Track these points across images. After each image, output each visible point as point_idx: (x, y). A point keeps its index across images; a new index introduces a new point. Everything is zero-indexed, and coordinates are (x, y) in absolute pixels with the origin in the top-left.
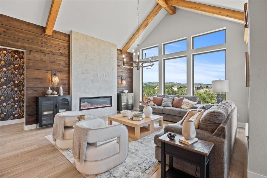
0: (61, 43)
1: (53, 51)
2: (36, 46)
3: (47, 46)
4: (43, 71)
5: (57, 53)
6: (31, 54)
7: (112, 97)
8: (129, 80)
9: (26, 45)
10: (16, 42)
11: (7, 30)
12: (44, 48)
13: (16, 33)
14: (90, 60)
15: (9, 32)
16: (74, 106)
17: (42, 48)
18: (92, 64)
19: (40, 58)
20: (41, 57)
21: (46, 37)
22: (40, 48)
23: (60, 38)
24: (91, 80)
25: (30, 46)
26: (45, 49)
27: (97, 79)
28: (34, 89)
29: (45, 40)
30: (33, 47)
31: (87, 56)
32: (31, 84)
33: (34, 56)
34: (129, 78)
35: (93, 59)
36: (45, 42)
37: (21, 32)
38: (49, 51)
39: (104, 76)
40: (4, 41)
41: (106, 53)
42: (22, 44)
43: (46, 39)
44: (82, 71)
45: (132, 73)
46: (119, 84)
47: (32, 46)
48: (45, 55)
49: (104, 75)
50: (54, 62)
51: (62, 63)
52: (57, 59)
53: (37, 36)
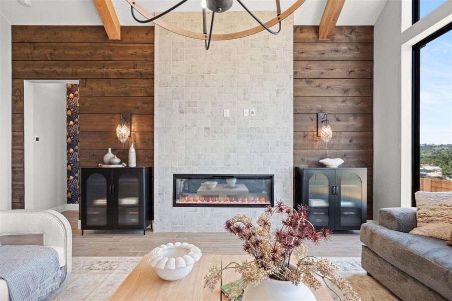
0: (138, 51)
1: (124, 71)
2: (94, 69)
3: (112, 64)
4: (107, 117)
5: (132, 74)
6: (88, 84)
7: (275, 178)
8: (354, 123)
9: (80, 70)
10: (66, 68)
11: (55, 50)
12: (107, 69)
13: (66, 52)
14: (203, 76)
15: (57, 52)
16: (160, 194)
17: (105, 70)
18: (207, 86)
19: (100, 90)
20: (102, 88)
21: (111, 44)
22: (101, 71)
23: (136, 40)
24: (206, 128)
25: (86, 69)
26: (109, 70)
27: (222, 124)
28: (92, 153)
29: (110, 52)
30: (90, 71)
31: (192, 66)
32: (87, 143)
33: (91, 89)
34: (355, 115)
35: (209, 73)
36: (109, 56)
37: (71, 48)
38: (116, 73)
39: (246, 114)
40: (51, 70)
41: (252, 46)
42: (74, 69)
43: (111, 50)
44: (180, 107)
45: (372, 97)
46: (310, 138)
47: (89, 69)
48: (110, 83)
49: (246, 111)
50: (126, 95)
51: (142, 95)
52: (131, 87)
53: (96, 49)
